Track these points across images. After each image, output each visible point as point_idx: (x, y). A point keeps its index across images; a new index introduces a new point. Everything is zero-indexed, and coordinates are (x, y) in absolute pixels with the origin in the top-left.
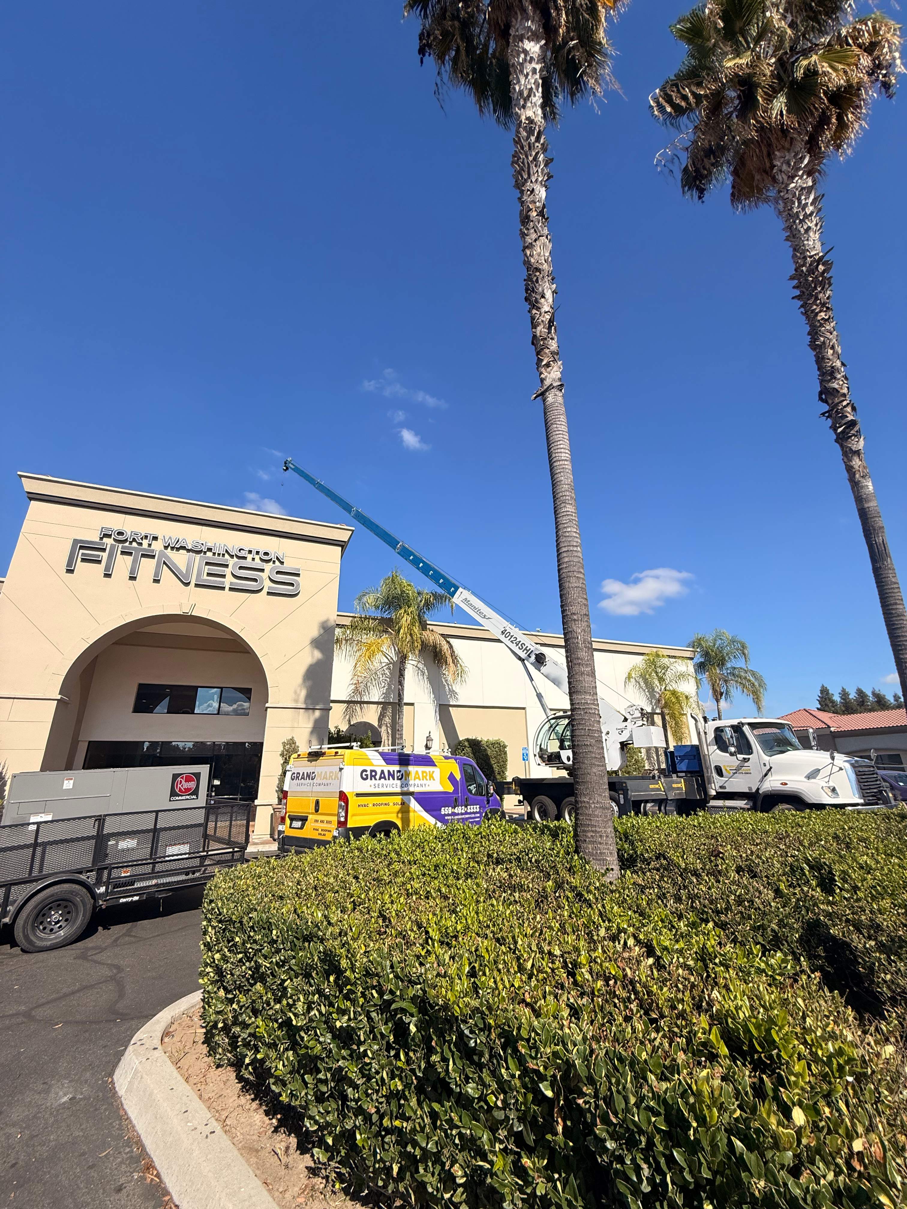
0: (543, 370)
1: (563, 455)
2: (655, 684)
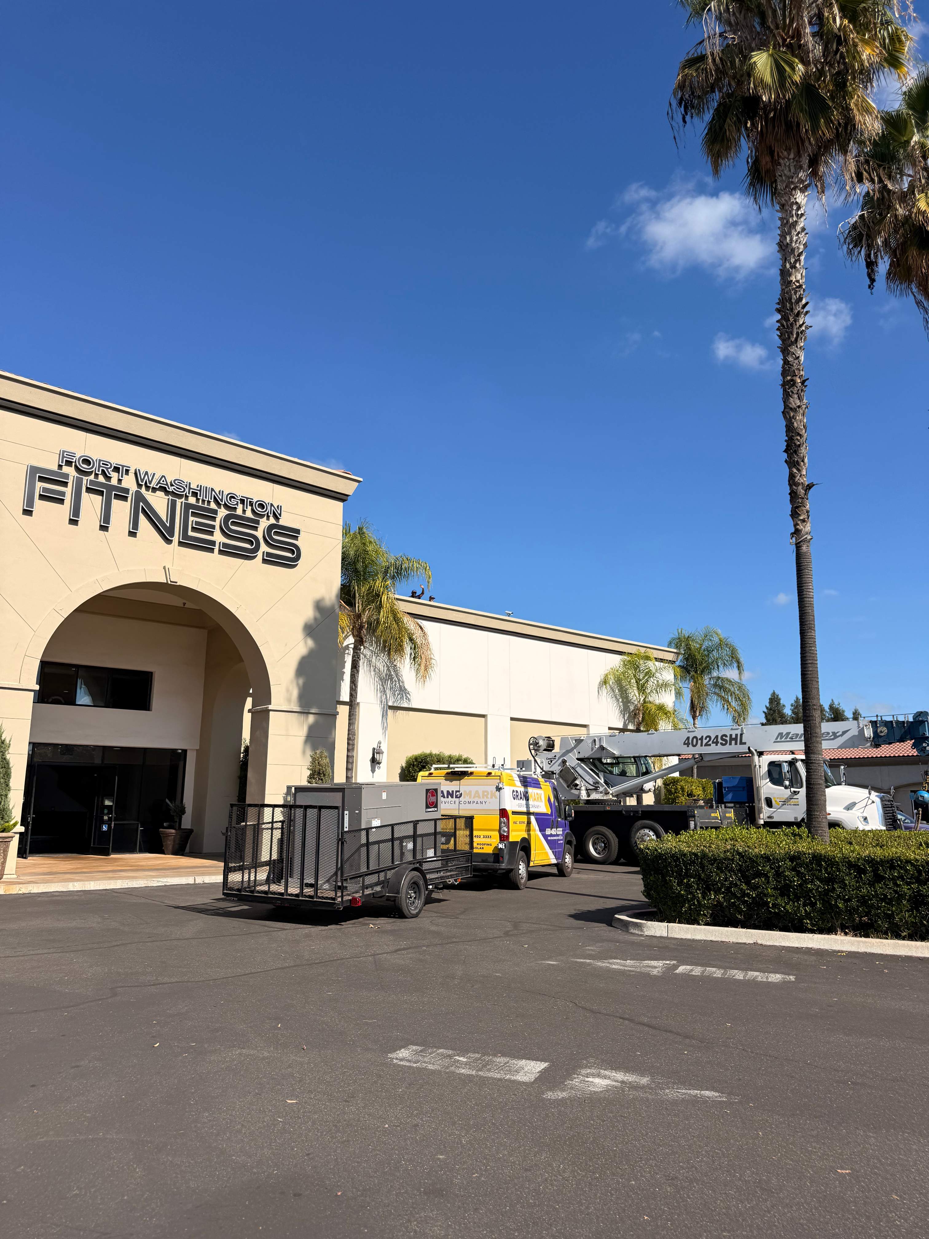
0: (800, 522)
2: (633, 693)
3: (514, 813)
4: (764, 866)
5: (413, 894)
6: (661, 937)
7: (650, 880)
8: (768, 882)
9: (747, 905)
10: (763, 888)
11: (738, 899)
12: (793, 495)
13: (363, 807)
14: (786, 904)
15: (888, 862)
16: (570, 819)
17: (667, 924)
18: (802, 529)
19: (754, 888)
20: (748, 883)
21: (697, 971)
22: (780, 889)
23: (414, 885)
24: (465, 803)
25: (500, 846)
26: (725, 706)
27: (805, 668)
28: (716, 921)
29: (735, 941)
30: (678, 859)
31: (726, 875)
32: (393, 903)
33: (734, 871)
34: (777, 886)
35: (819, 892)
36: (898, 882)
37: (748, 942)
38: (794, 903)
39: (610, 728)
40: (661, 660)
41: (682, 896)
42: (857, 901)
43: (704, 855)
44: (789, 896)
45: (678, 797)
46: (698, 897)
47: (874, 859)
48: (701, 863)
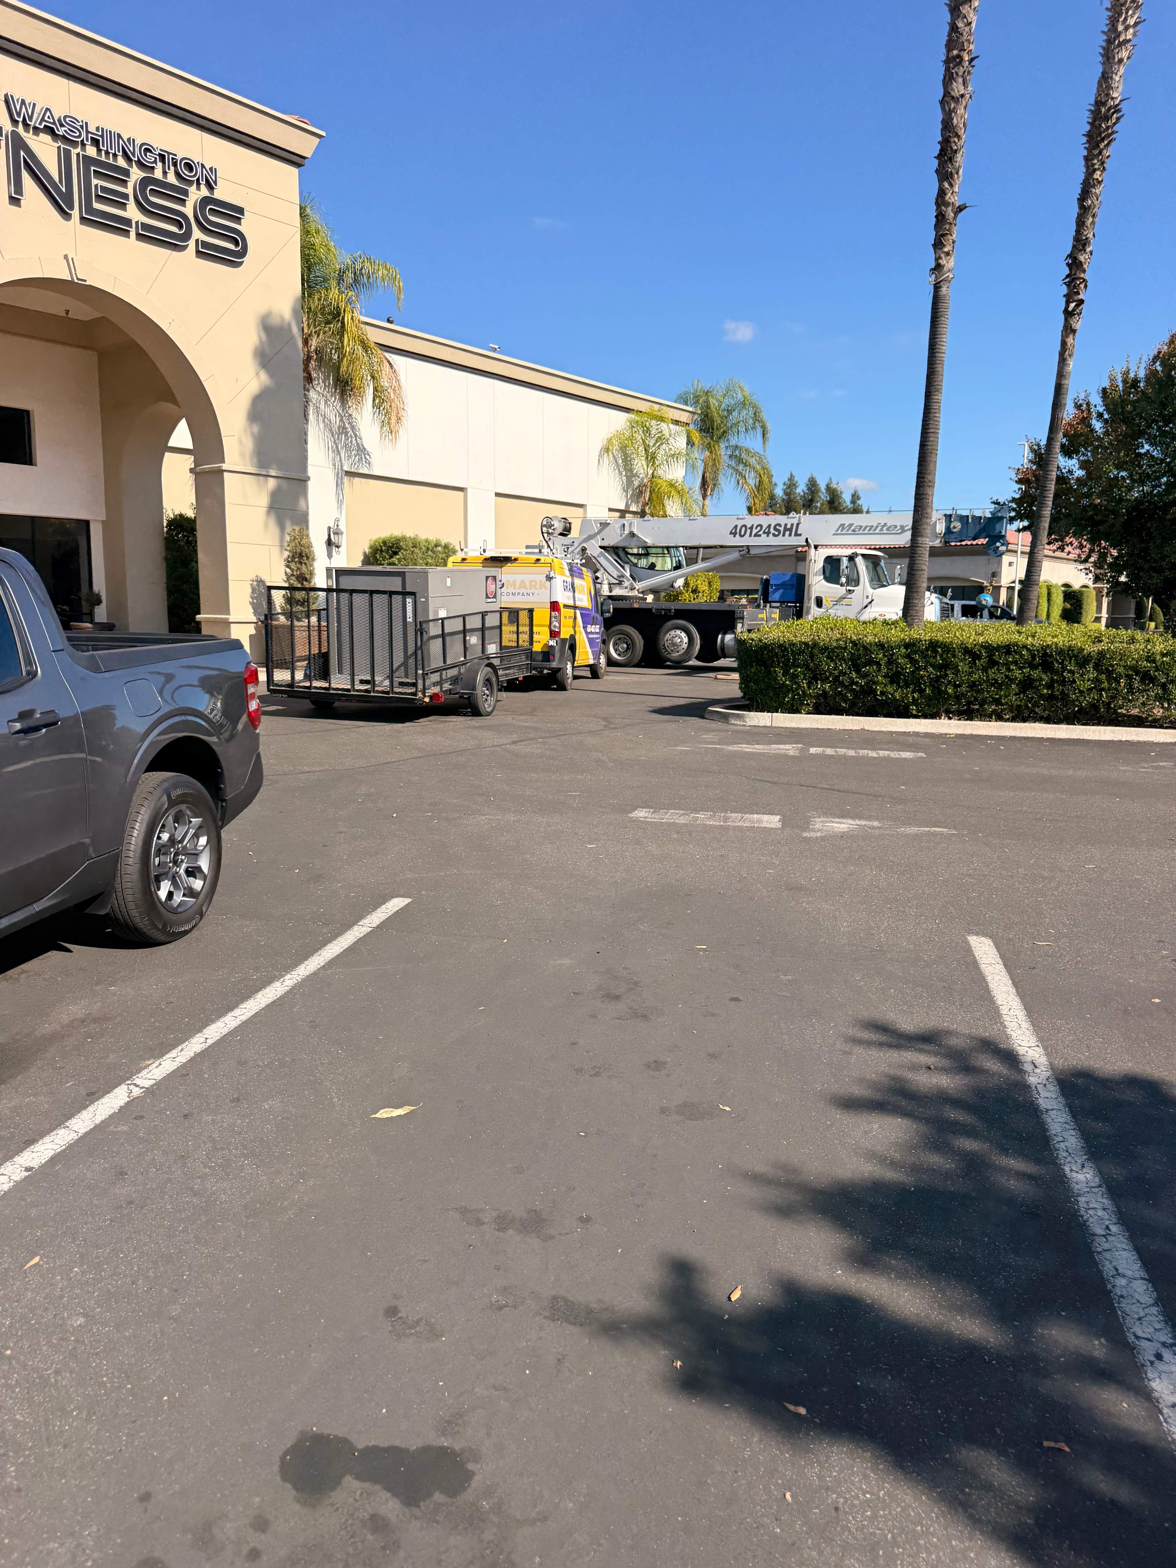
0: (943, 255)
1: (944, 348)
2: (640, 464)
3: (566, 606)
4: (877, 654)
5: (487, 692)
6: (765, 727)
7: (751, 672)
8: (879, 670)
9: (854, 694)
10: (873, 676)
11: (846, 687)
12: (941, 218)
13: (430, 595)
14: (895, 691)
15: (1005, 648)
16: (607, 615)
17: (770, 714)
18: (944, 265)
19: (865, 676)
20: (858, 671)
21: (829, 751)
22: (890, 677)
23: (488, 682)
24: (508, 594)
25: (552, 643)
26: (741, 482)
27: (926, 438)
28: (818, 710)
29: (842, 728)
30: (786, 649)
31: (836, 664)
32: (467, 700)
33: (845, 660)
34: (888, 674)
35: (931, 678)
36: (1012, 667)
37: (854, 728)
38: (903, 691)
39: (610, 510)
40: (677, 422)
41: (787, 686)
42: (968, 687)
43: (815, 644)
44: (898, 684)
45: (681, 593)
46: (804, 687)
47: (991, 645)
48: (811, 652)
